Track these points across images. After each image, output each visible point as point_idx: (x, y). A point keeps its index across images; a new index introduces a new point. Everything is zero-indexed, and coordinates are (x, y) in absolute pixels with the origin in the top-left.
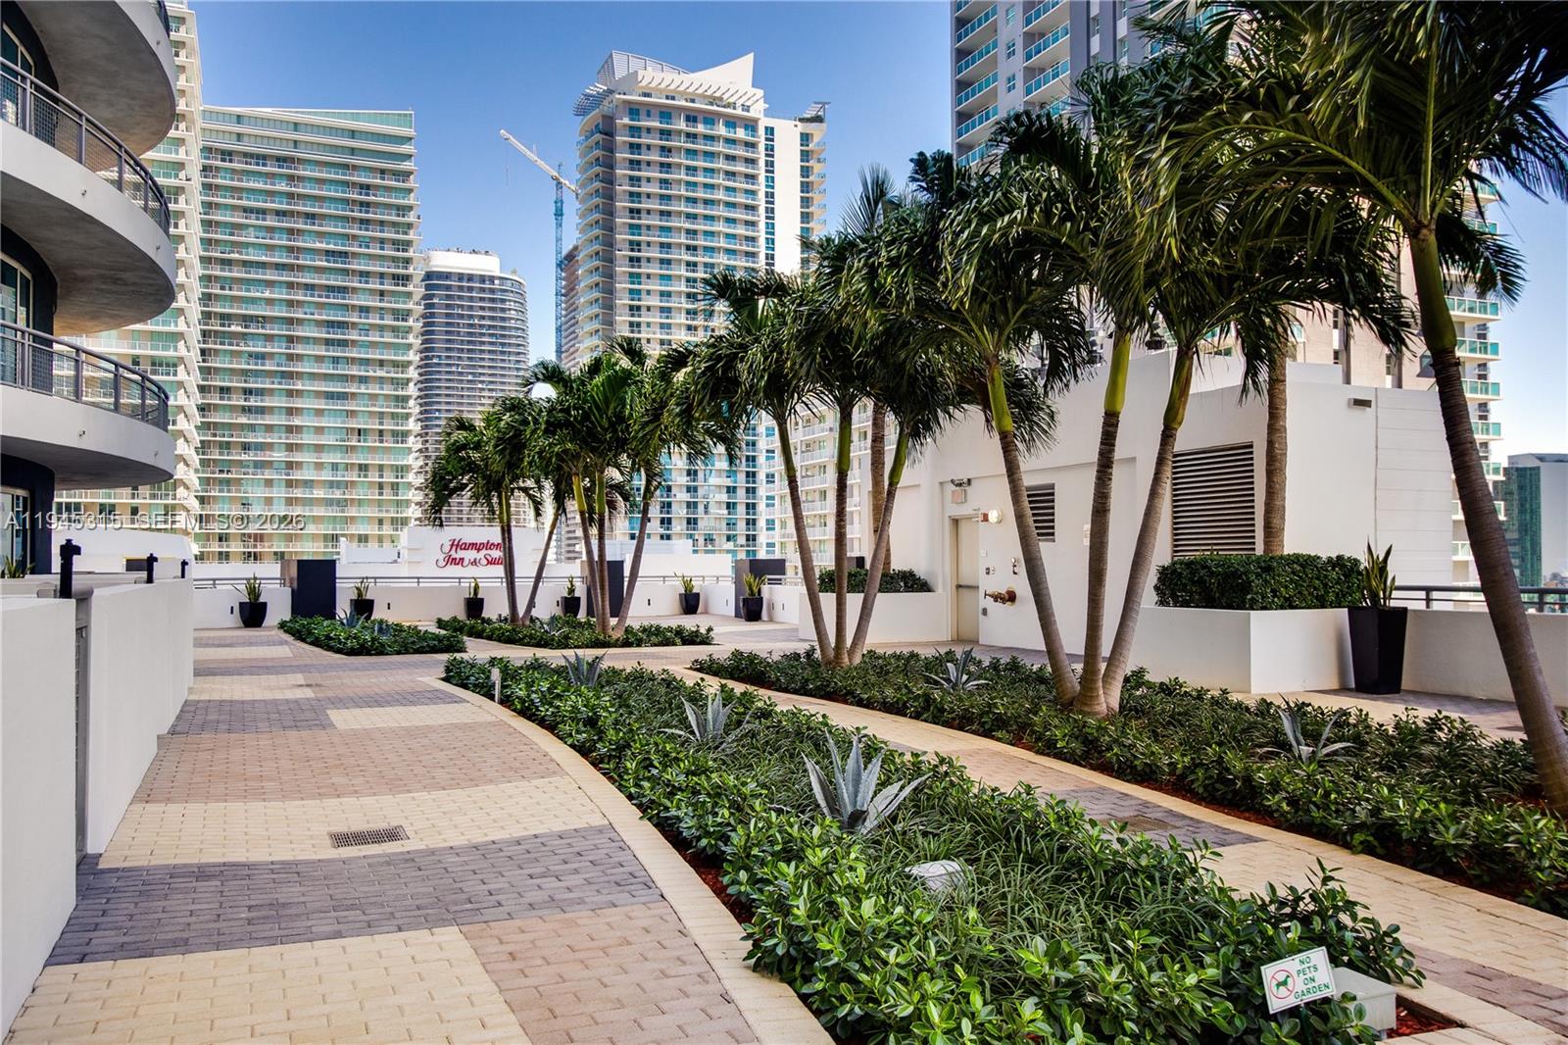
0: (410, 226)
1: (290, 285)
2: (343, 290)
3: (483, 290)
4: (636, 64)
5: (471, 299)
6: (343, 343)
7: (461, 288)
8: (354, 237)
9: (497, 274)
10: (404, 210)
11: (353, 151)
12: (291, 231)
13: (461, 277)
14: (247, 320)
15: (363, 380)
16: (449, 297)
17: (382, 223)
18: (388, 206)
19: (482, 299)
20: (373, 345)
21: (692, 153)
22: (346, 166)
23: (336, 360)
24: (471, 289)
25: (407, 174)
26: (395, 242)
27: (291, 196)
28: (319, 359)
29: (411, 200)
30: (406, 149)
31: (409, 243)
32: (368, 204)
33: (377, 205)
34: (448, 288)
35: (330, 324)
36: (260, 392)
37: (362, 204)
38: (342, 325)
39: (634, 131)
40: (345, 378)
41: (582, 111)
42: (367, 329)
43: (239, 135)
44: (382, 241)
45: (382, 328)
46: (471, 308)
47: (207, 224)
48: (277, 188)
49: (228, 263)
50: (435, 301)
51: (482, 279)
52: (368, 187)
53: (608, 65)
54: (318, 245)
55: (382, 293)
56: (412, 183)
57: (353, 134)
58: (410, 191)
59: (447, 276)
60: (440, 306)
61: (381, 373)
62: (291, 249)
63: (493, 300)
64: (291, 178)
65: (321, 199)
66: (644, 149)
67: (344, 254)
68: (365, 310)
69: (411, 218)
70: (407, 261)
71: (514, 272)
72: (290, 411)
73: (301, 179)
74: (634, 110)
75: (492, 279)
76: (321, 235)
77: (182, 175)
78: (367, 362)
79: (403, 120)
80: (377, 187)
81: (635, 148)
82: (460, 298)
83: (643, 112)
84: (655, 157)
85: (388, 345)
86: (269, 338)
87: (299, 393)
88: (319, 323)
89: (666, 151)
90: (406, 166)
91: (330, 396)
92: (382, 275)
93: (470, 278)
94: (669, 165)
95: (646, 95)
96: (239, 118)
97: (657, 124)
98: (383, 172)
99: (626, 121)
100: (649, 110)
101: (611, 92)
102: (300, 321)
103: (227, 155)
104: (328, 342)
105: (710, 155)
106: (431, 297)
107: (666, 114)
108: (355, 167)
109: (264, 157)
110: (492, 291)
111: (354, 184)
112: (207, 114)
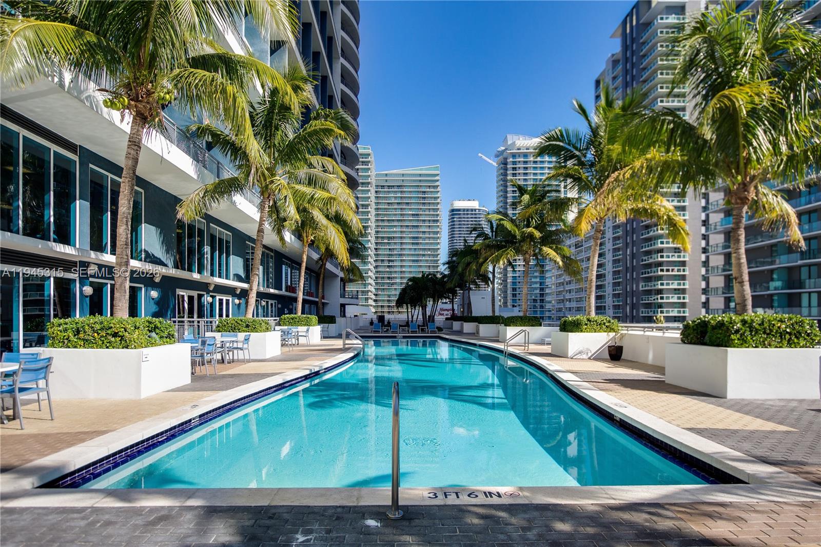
0: (438, 203)
1: (401, 226)
2: (417, 226)
3: (472, 214)
4: (515, 137)
5: (468, 218)
6: (417, 244)
7: (464, 214)
8: (421, 209)
9: (477, 208)
10: (436, 198)
11: (420, 181)
12: (401, 209)
13: (464, 210)
14: (389, 238)
15: (424, 255)
16: (460, 218)
17: (429, 203)
18: (431, 198)
19: (472, 218)
20: (427, 244)
21: (535, 168)
22: (418, 186)
23: (415, 249)
24: (468, 214)
25: (437, 186)
26: (433, 209)
27: (401, 197)
28: (410, 249)
29: (438, 195)
30: (437, 178)
31: (438, 209)
32: (425, 198)
33: (428, 197)
34: (460, 214)
35: (414, 238)
36: (393, 261)
37: (423, 198)
38: (417, 238)
39: (514, 163)
40: (418, 255)
41: (497, 156)
42: (424, 239)
43: (386, 180)
44: (429, 209)
45: (429, 238)
46: (468, 221)
47: (377, 209)
48: (398, 195)
49: (383, 220)
50: (455, 219)
51: (472, 210)
52: (425, 192)
53: (506, 139)
54: (410, 213)
55: (429, 226)
56: (439, 189)
57: (420, 175)
58: (438, 192)
59: (459, 210)
60: (457, 221)
61: (429, 253)
62: (401, 215)
63: (476, 218)
64: (402, 192)
65: (411, 197)
66: (517, 169)
67: (417, 215)
68: (424, 232)
69: (439, 201)
70: (437, 215)
71: (484, 207)
72: (402, 266)
73: (404, 192)
74: (514, 156)
75: (475, 210)
76: (410, 209)
77: (369, 200)
78: (425, 249)
79: (437, 168)
80: (428, 192)
81: (514, 169)
82: (464, 218)
83: (517, 156)
84: (522, 171)
85: (431, 243)
86: (395, 243)
87: (404, 260)
88: (410, 238)
89: (526, 168)
90: (437, 184)
91: (413, 261)
92: (429, 221)
93: (468, 210)
94: (527, 174)
95: (518, 149)
96: (386, 175)
97: (522, 159)
98: (429, 186)
99: (511, 160)
100: (519, 155)
101: (506, 149)
102: (404, 237)
103: (383, 187)
104: (413, 243)
105: (542, 168)
106: (453, 218)
107: (525, 155)
108: (421, 186)
109: (393, 186)
110: (475, 214)
111: (421, 191)
112: (377, 175)
